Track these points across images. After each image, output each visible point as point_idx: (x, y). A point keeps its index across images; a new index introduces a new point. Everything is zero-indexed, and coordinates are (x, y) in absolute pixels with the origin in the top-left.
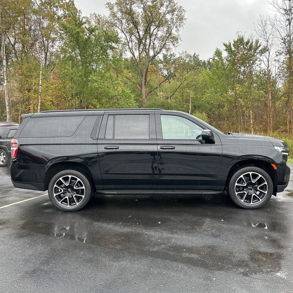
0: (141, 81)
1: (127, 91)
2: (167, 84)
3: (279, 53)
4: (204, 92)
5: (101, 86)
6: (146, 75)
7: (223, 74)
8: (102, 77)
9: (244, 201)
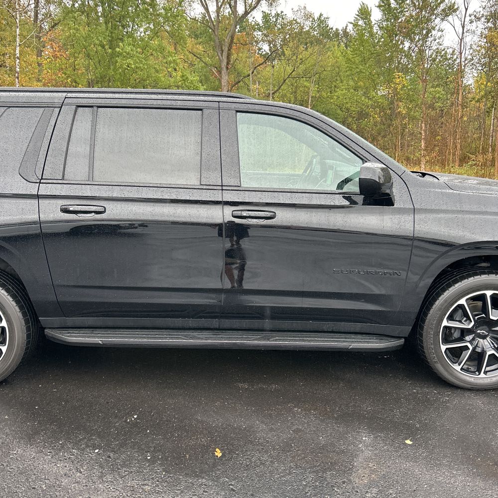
0: (220, 61)
1: (191, 78)
2: (268, 69)
3: (475, 16)
4: (335, 86)
5: (141, 65)
6: (229, 50)
7: (372, 54)
8: (144, 49)
9: (462, 369)
